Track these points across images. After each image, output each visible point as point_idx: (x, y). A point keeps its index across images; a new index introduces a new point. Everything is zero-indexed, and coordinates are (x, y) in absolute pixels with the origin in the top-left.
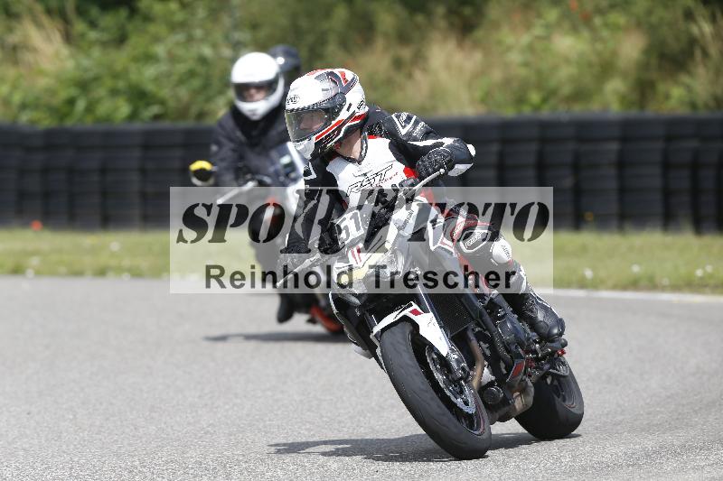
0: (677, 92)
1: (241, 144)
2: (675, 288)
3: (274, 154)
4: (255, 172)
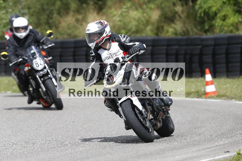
0: (171, 30)
4: (22, 56)
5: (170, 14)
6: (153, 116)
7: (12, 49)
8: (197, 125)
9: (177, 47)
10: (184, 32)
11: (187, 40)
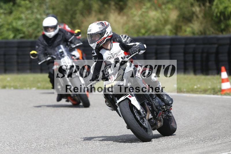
0: (188, 29)
1: (46, 45)
2: (188, 92)
3: (56, 49)
4: (50, 55)
5: (187, 15)
6: (152, 115)
7: (41, 48)
8: (213, 121)
9: (194, 46)
10: (201, 31)
11: (204, 39)
